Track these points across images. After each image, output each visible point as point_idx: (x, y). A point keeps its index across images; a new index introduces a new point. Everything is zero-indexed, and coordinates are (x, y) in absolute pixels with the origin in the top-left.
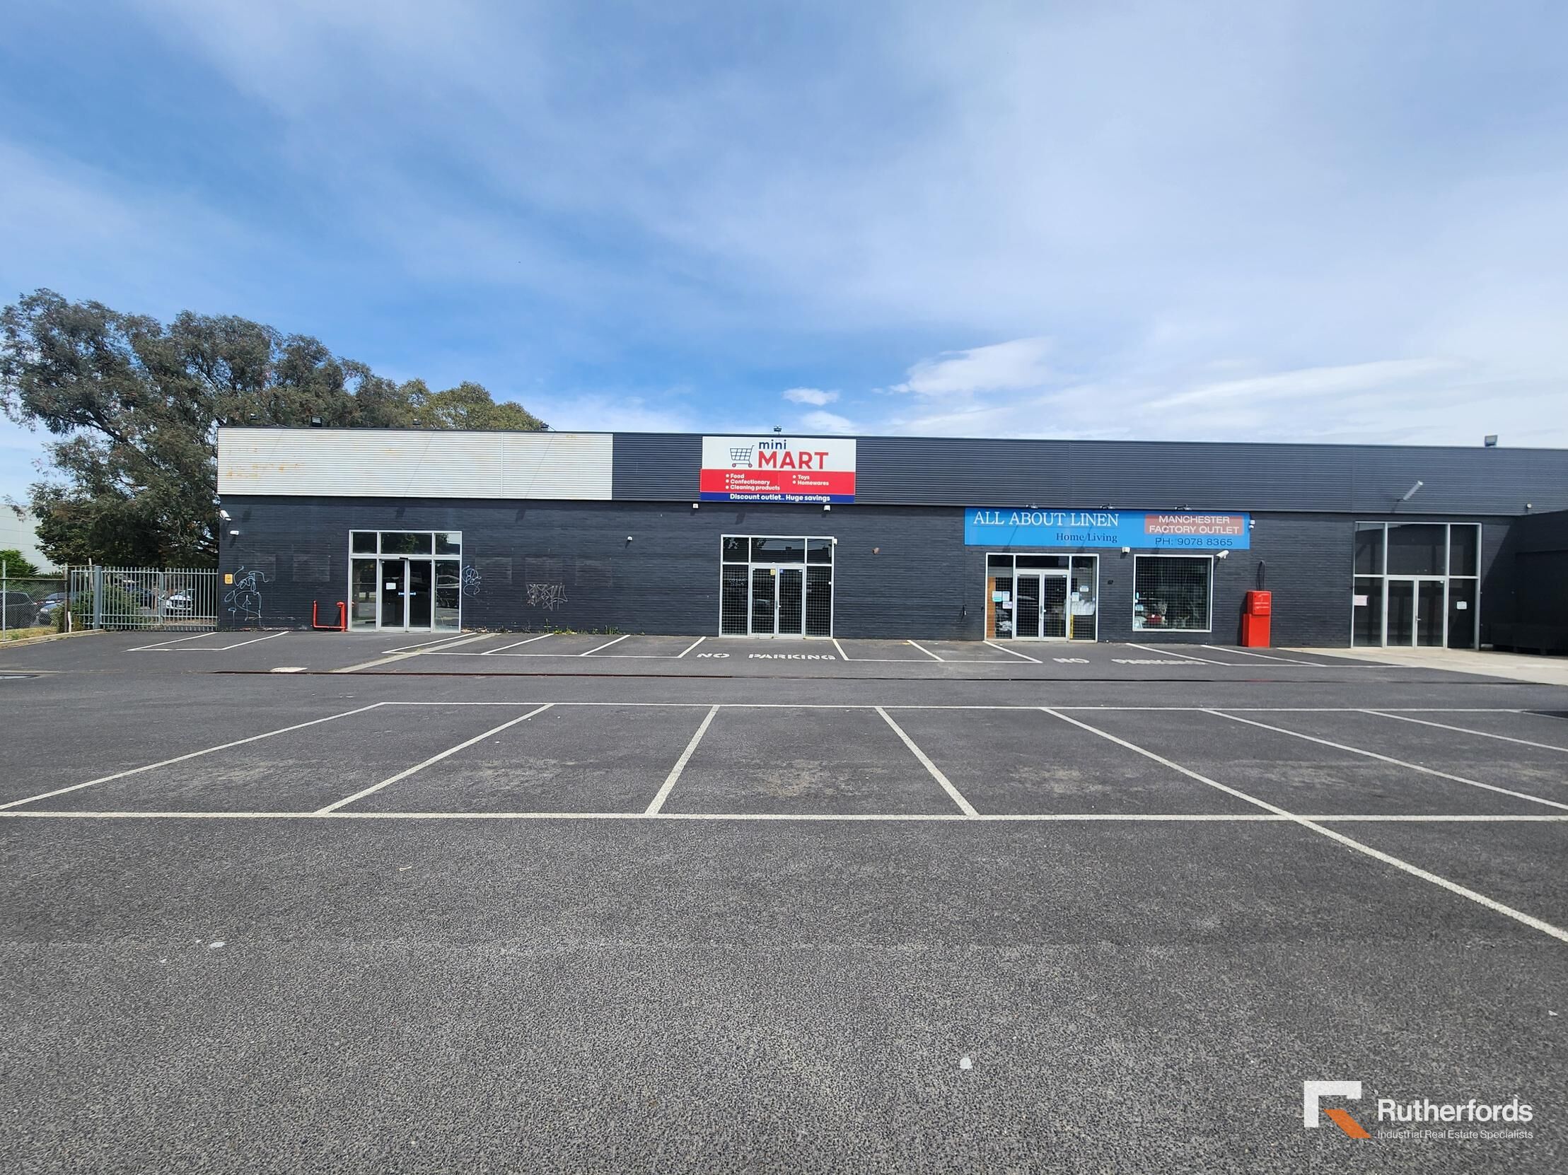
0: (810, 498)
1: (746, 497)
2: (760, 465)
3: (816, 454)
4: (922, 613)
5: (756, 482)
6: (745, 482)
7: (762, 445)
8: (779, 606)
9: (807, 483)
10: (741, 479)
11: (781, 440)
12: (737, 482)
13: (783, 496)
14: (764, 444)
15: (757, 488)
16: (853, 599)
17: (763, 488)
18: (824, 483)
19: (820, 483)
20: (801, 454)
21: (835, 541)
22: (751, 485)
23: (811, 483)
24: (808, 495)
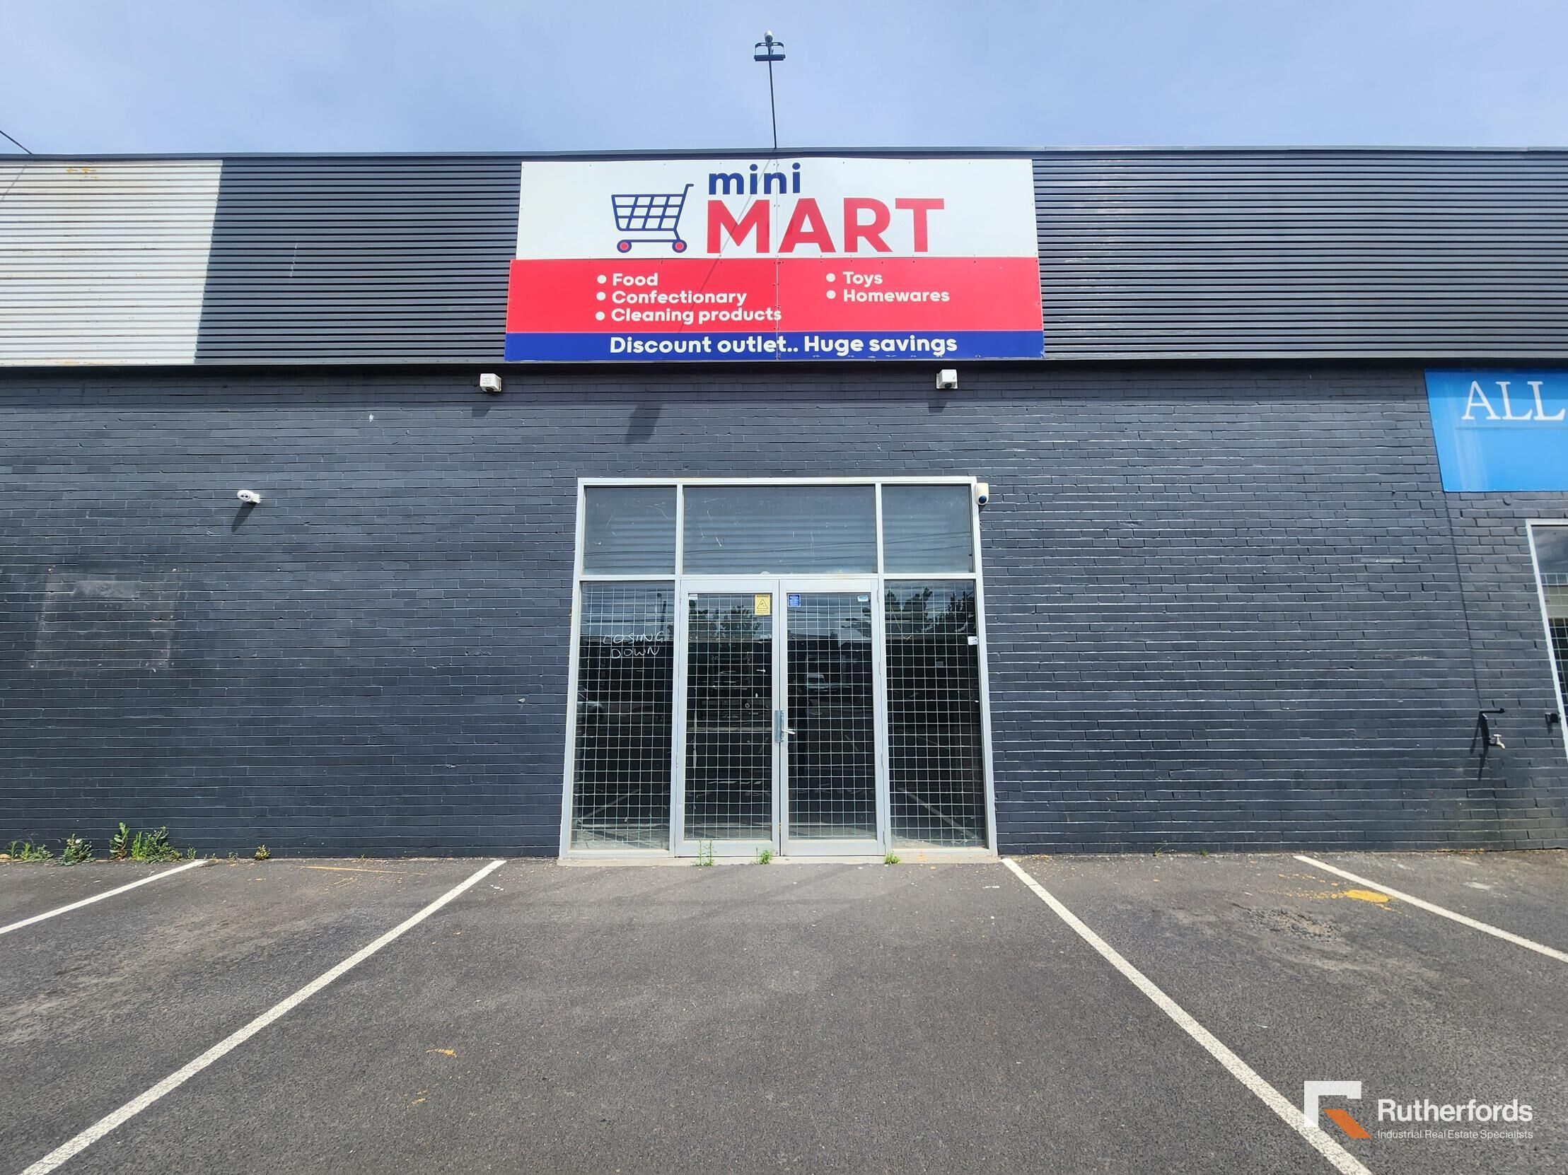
0: (889, 346)
1: (666, 347)
2: (714, 244)
3: (901, 204)
4: (1328, 744)
5: (699, 298)
6: (663, 299)
7: (720, 183)
8: (787, 730)
9: (876, 296)
10: (647, 289)
11: (784, 166)
12: (632, 299)
13: (794, 339)
14: (726, 179)
15: (704, 316)
16: (1065, 699)
17: (725, 316)
18: (935, 296)
19: (918, 297)
20: (851, 206)
21: (983, 489)
22: (681, 307)
23: (889, 297)
24: (880, 337)
